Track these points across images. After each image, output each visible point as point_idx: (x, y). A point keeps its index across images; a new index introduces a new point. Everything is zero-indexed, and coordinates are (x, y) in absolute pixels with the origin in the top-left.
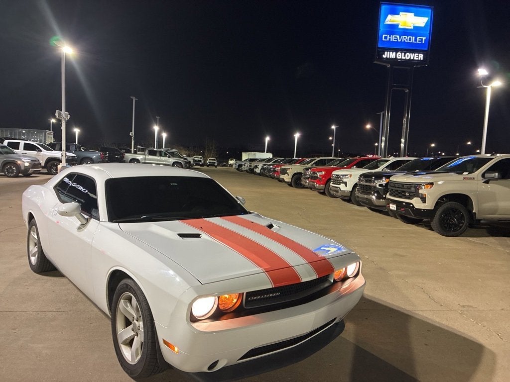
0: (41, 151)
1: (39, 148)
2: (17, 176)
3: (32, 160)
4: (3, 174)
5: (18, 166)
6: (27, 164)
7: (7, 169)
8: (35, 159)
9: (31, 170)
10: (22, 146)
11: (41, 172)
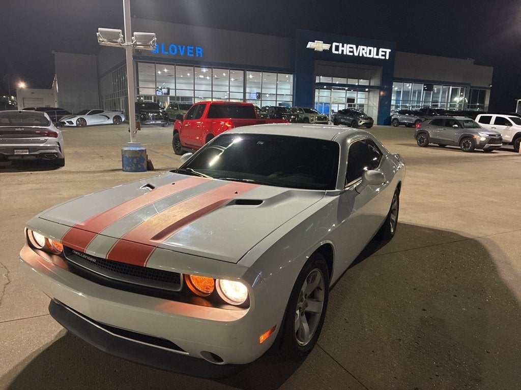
0: (511, 125)
1: (510, 122)
2: (472, 151)
3: (490, 135)
4: (460, 147)
5: (474, 141)
6: (483, 139)
7: (464, 144)
8: (495, 134)
9: (487, 146)
10: (493, 120)
11: (502, 147)
